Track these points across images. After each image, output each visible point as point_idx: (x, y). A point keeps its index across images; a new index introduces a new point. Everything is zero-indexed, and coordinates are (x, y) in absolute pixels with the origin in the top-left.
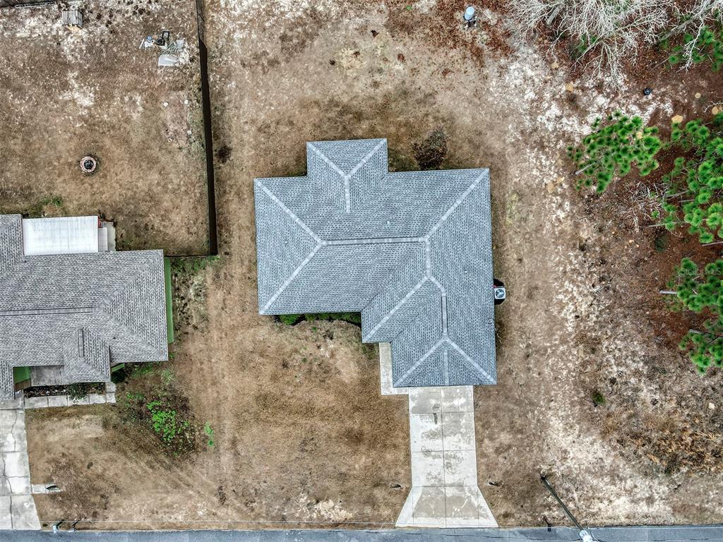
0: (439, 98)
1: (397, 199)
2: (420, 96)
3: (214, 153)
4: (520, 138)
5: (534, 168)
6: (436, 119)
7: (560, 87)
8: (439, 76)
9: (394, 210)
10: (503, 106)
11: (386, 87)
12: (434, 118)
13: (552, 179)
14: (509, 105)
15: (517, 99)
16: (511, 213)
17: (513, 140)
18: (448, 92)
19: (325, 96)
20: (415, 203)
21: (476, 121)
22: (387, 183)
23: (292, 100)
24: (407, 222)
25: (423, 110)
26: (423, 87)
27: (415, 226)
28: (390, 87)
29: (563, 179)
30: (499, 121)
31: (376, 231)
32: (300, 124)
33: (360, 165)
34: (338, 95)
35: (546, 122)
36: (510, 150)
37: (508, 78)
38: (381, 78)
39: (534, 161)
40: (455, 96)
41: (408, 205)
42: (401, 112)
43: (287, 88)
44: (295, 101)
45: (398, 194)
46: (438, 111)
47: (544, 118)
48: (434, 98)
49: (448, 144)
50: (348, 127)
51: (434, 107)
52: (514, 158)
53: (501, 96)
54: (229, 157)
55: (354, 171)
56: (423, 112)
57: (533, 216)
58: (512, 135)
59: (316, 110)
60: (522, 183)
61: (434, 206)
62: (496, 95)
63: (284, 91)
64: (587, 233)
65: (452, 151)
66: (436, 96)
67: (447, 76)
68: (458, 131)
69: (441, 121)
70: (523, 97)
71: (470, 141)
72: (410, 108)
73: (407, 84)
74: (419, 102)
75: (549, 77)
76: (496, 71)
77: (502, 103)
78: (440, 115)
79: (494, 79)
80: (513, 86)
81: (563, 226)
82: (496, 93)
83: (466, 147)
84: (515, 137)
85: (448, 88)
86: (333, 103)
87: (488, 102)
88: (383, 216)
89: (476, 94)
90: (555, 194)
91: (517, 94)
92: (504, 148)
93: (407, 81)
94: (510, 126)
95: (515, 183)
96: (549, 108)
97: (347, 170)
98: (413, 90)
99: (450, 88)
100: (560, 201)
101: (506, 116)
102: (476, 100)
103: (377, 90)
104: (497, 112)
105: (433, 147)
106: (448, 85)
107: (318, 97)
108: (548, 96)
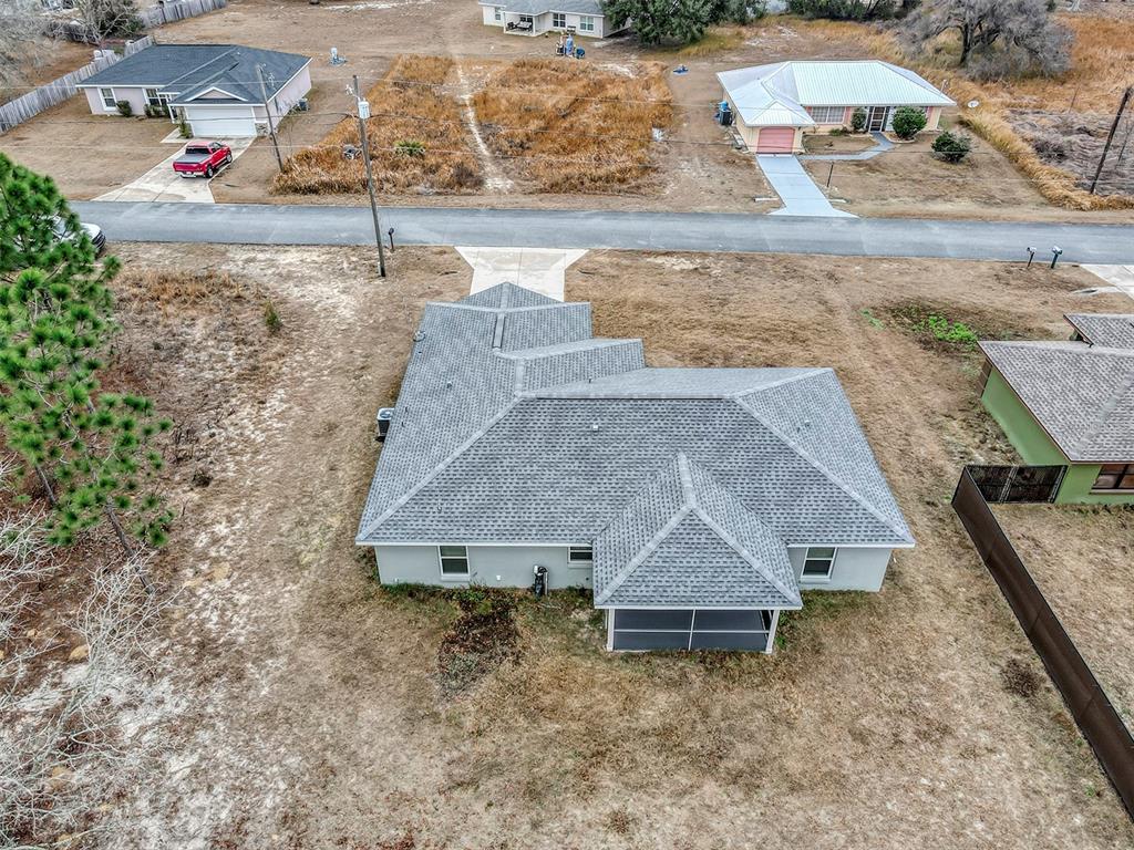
0: (437, 775)
1: (574, 479)
2: (491, 785)
3: (1049, 684)
4: (250, 665)
5: (244, 605)
6: (454, 722)
7: (87, 780)
8: (425, 835)
9: (582, 454)
10: (265, 739)
11: (591, 815)
12: (459, 725)
13: (212, 587)
14: (247, 743)
15: (220, 754)
16: (325, 534)
17: (269, 662)
18: (407, 788)
19: (771, 802)
20: (535, 468)
21: (350, 709)
22: (595, 516)
23: (870, 797)
24: (555, 430)
25: (486, 745)
26: (479, 807)
27: (542, 420)
28: (578, 812)
29: (187, 584)
30: (288, 704)
31: (620, 415)
32: (831, 730)
33: (662, 534)
34: (733, 803)
35: (167, 698)
36: (283, 643)
37: (223, 815)
38: (604, 842)
39: (235, 618)
40: (391, 777)
41: (550, 465)
42: (547, 743)
43: (897, 836)
44: (863, 796)
45: (571, 491)
46: (444, 740)
47: (168, 707)
48: (450, 776)
49: (434, 663)
50: (694, 714)
51: (455, 754)
52: (283, 625)
53: (262, 765)
54: (1003, 672)
55: (674, 522)
56: (487, 741)
57: (280, 528)
58: (268, 673)
59: (793, 765)
60: (280, 582)
61: (494, 459)
62: (275, 769)
63: (904, 826)
64: (183, 497)
65: (426, 646)
66: (443, 781)
67: (402, 834)
68: (403, 690)
69: (443, 716)
70: (202, 758)
71: (376, 667)
72: (524, 753)
73: (524, 820)
74: (494, 769)
75: (104, 808)
76: (250, 838)
77: (266, 747)
78: (442, 730)
79: (264, 812)
80: (218, 789)
81: (227, 511)
82: (274, 775)
83: (390, 651)
84: (261, 668)
85: (405, 799)
86: (746, 780)
87: (302, 753)
88: (605, 444)
89: (327, 775)
90: (216, 561)
91: (215, 767)
92: (298, 645)
93: (527, 828)
94: (263, 693)
95: (295, 582)
96: (143, 730)
97: (692, 523)
98: (511, 803)
99: (400, 800)
100: (214, 549)
101: (268, 716)
102: (333, 759)
103: (616, 806)
104: (285, 727)
105: (474, 657)
106: (405, 809)
107: (793, 801)
108: (133, 760)
